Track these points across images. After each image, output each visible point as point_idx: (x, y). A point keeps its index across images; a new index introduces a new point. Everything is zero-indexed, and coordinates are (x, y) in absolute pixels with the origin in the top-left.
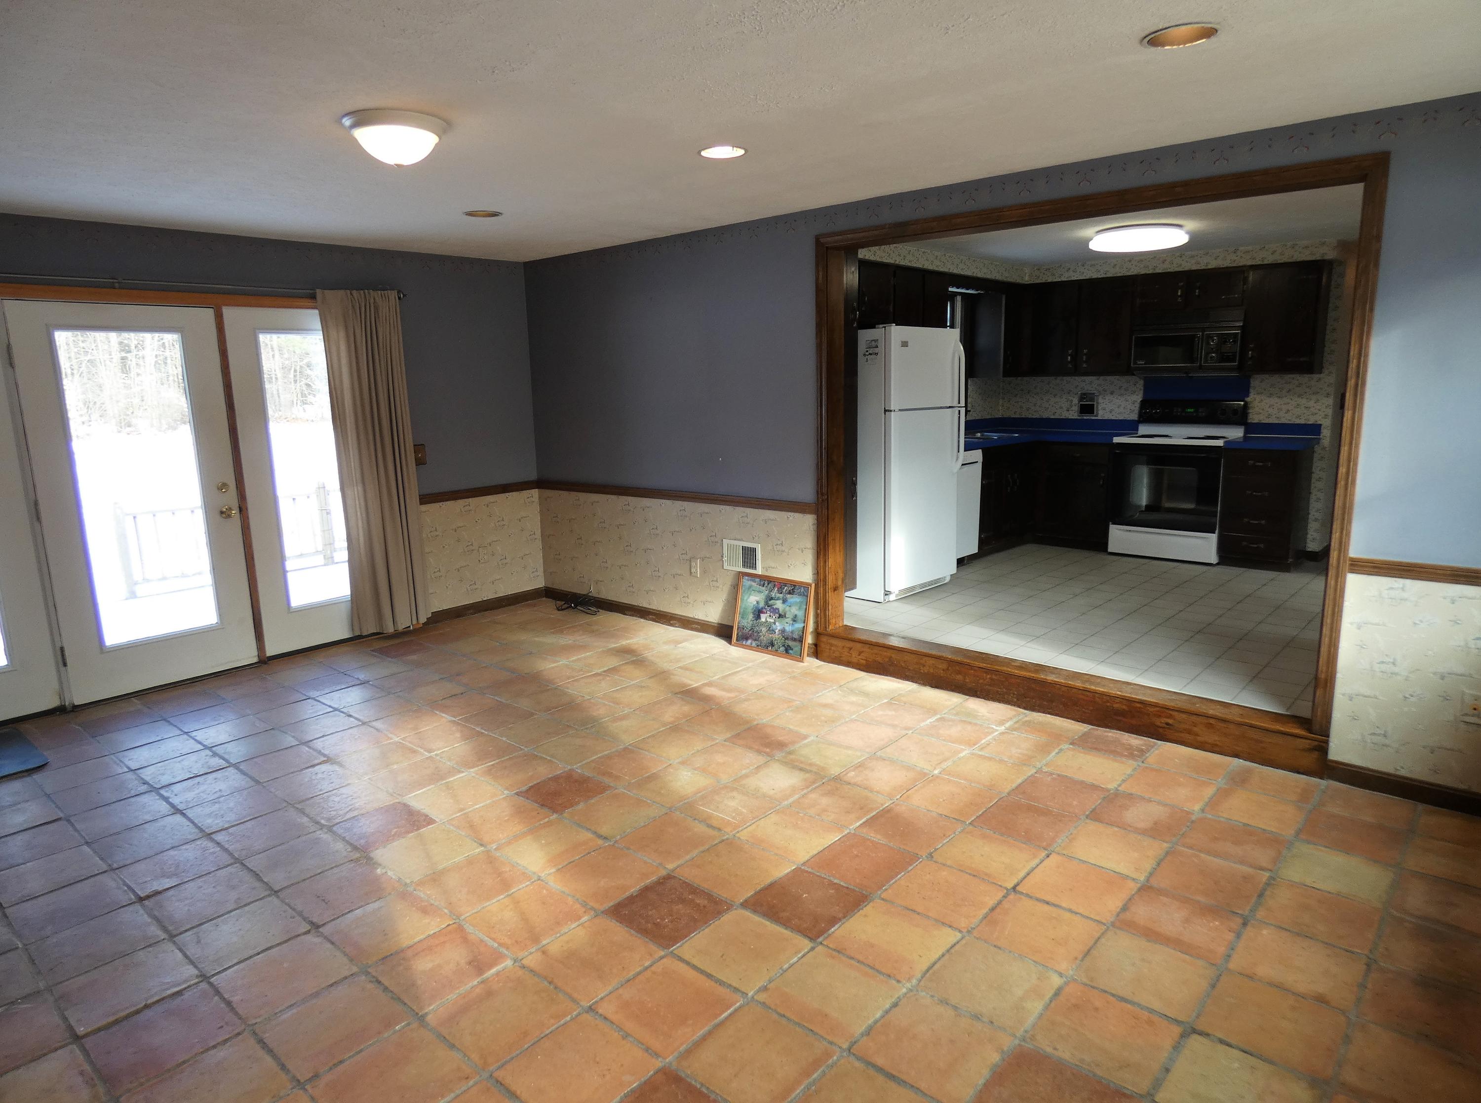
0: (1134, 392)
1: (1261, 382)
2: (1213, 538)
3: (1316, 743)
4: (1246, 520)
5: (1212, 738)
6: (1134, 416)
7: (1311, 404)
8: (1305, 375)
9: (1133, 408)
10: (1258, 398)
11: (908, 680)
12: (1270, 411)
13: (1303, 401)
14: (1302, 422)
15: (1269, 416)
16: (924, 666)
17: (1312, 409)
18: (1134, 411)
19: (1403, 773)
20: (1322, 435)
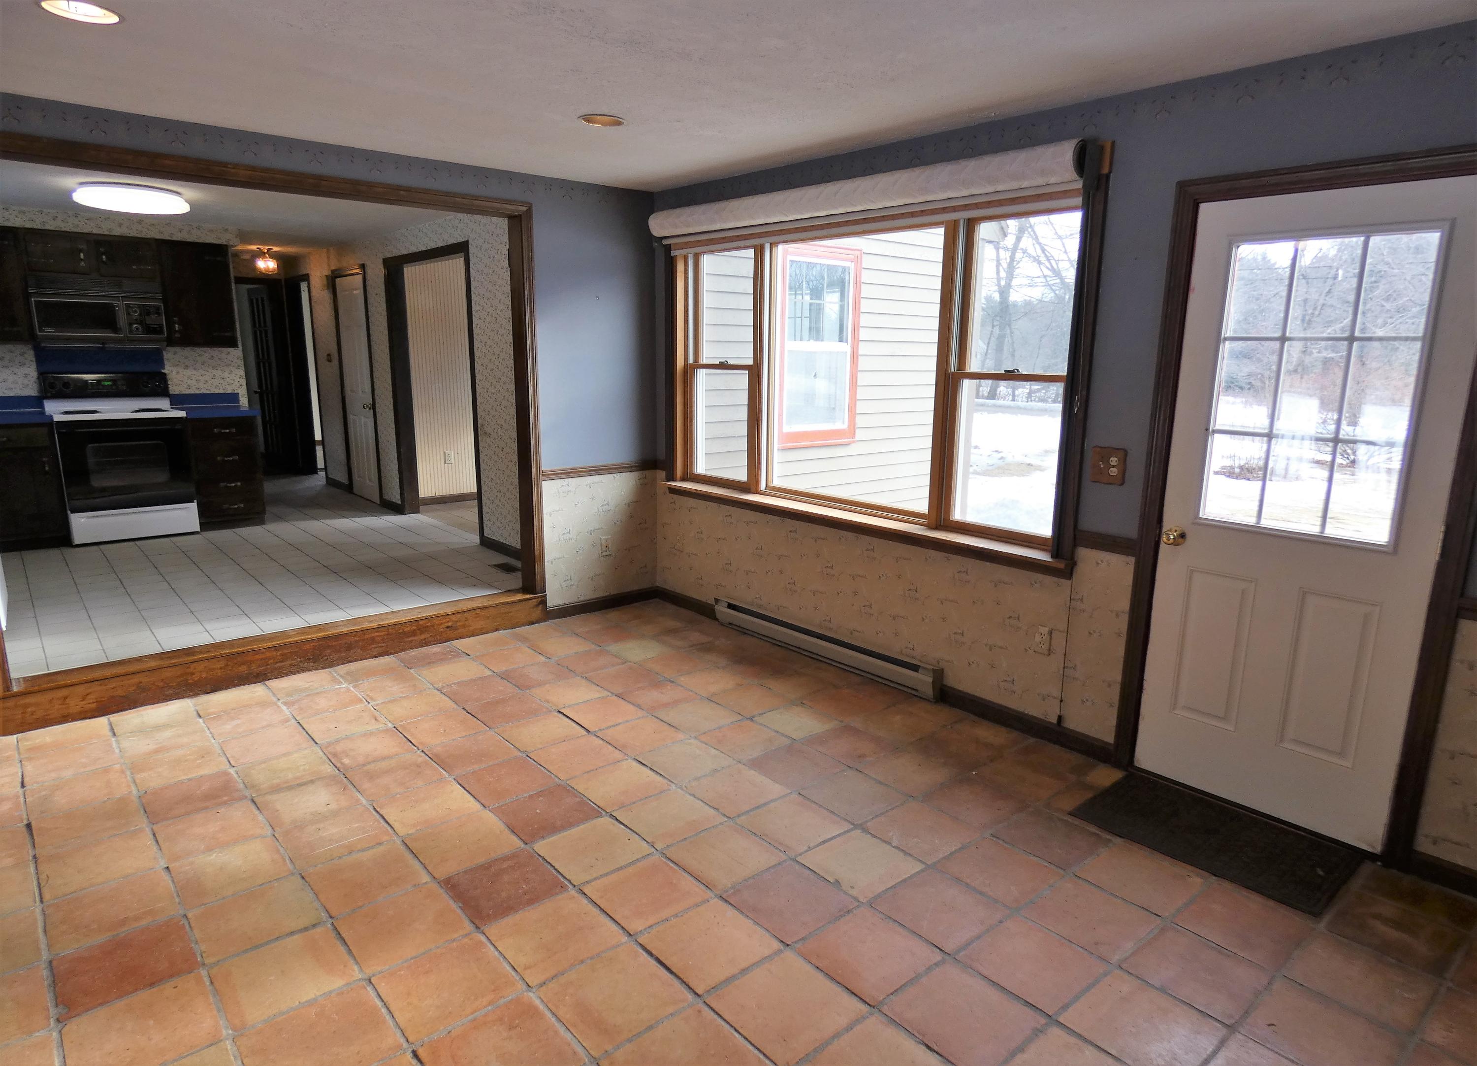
0: (22, 364)
1: (174, 354)
2: (193, 507)
3: (540, 599)
4: (222, 484)
5: (479, 624)
6: (32, 390)
7: (226, 374)
8: (215, 349)
9: (26, 382)
10: (174, 370)
11: (170, 700)
12: (189, 382)
13: (218, 373)
14: (221, 391)
15: (189, 387)
16: (193, 674)
17: (228, 380)
18: (28, 385)
19: (582, 598)
20: (241, 402)
